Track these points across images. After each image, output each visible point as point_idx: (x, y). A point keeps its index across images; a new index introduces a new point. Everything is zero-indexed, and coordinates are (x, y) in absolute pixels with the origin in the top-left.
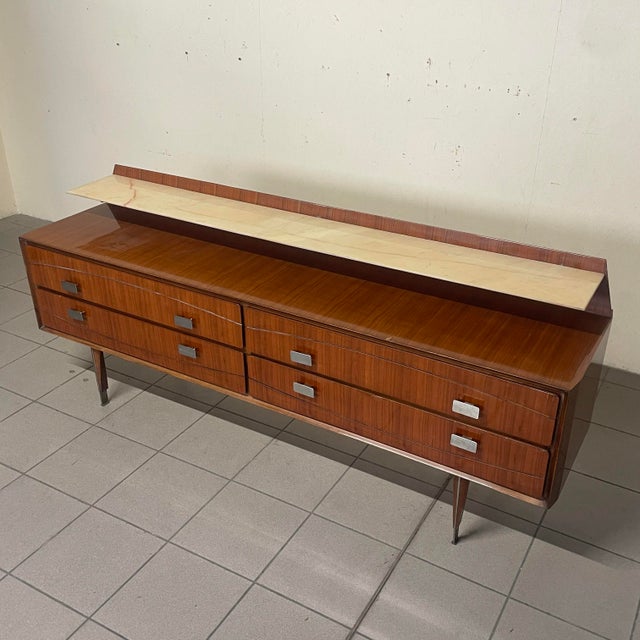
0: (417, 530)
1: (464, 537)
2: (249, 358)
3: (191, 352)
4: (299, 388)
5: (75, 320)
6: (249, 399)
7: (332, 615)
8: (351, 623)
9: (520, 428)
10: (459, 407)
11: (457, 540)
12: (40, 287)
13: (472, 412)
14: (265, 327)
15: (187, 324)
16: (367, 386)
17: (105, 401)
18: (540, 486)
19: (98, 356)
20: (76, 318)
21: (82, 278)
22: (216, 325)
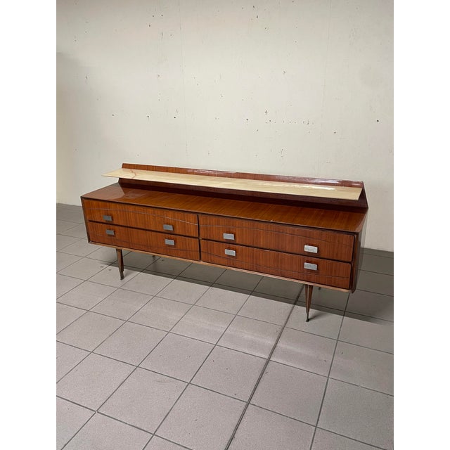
0: (288, 318)
1: (311, 319)
2: (202, 241)
3: (171, 242)
4: (228, 252)
5: (109, 235)
6: (201, 262)
7: (257, 354)
8: (267, 357)
9: (337, 255)
10: (308, 248)
11: (308, 320)
12: (90, 221)
13: (314, 250)
14: (210, 224)
15: (170, 228)
16: (262, 246)
17: (122, 278)
18: (348, 282)
19: (119, 253)
20: (110, 234)
21: (114, 213)
22: (185, 227)
